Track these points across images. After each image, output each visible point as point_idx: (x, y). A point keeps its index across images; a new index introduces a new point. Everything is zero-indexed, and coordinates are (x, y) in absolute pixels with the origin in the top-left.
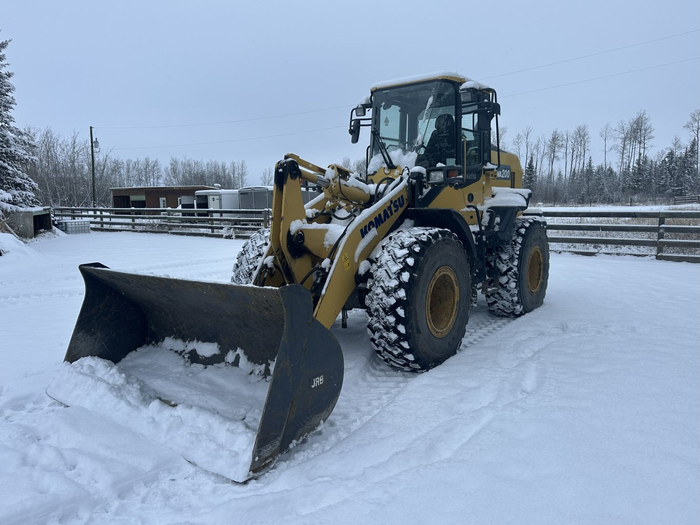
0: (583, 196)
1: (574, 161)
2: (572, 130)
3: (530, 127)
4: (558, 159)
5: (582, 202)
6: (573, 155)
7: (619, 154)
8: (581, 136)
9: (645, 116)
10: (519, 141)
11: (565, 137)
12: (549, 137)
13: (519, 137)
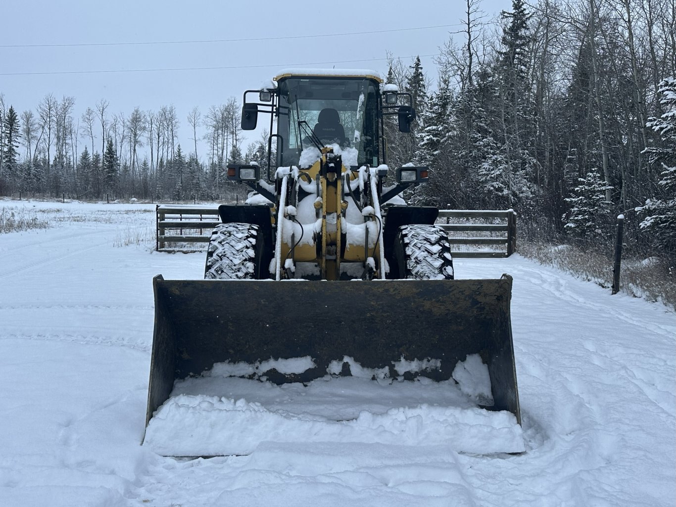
0: (178, 192)
1: (161, 148)
2: (156, 111)
3: (106, 101)
4: (141, 145)
5: (177, 198)
6: (159, 142)
7: (209, 144)
8: (167, 119)
9: (235, 104)
10: (91, 118)
11: (149, 119)
12: (128, 117)
13: (89, 112)
